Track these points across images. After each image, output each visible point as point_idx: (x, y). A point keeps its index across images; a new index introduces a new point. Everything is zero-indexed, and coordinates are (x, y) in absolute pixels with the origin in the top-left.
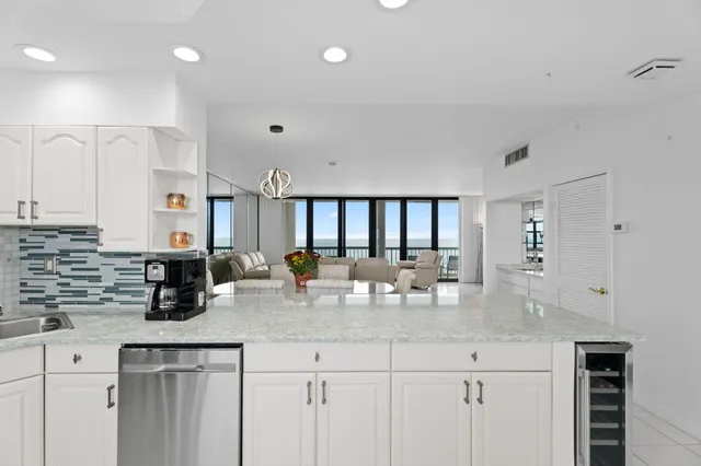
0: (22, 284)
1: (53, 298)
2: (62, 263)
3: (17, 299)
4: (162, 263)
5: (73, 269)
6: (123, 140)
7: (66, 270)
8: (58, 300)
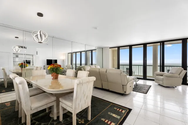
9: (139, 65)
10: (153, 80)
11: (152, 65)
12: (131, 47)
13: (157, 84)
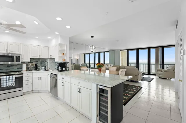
3: (54, 68)
4: (59, 63)
9: (144, 64)
10: (156, 75)
11: (155, 63)
12: (138, 50)
13: (158, 77)
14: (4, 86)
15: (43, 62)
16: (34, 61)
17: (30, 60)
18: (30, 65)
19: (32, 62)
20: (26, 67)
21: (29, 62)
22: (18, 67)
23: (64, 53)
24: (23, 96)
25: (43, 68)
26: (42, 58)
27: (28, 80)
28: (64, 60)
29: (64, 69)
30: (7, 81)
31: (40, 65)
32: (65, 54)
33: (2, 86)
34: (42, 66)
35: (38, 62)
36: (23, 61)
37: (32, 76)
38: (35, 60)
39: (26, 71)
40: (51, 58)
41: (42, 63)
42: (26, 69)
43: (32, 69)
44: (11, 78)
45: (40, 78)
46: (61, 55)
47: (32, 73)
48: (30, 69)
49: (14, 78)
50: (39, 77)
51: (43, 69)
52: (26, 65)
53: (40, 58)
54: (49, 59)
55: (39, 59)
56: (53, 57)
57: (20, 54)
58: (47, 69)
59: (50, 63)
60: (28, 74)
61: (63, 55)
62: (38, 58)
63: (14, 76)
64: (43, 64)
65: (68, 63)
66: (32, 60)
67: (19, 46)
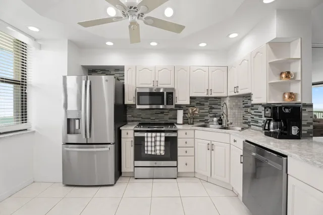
0: (243, 117)
1: (249, 122)
2: (252, 109)
3: (242, 121)
4: (270, 108)
5: (255, 112)
6: (259, 54)
7: (252, 112)
8: (251, 123)
14: (149, 153)
15: (213, 106)
16: (197, 104)
17: (190, 102)
18: (191, 111)
19: (194, 107)
20: (183, 117)
21: (187, 106)
22: (171, 115)
23: (289, 73)
24: (178, 179)
25: (215, 119)
26: (214, 95)
27: (187, 145)
28: (291, 95)
29: (294, 131)
30: (153, 144)
31: (209, 112)
32: (295, 74)
33: (146, 153)
34: (211, 115)
35: (203, 105)
36: (179, 103)
37: (194, 138)
38: (198, 102)
39: (184, 124)
40: (237, 94)
41: (211, 108)
42: (184, 119)
43: (193, 121)
44: (158, 139)
45: (211, 147)
46: (276, 80)
47: (194, 130)
48: (189, 121)
49: (163, 139)
50: (209, 142)
51: (215, 123)
52: (182, 111)
53: (210, 96)
54: (228, 98)
55: (207, 98)
56: (241, 92)
57: (173, 89)
58: (224, 124)
59: (231, 108)
60: (187, 132)
61: (284, 80)
62: (205, 95)
63: (163, 134)
64: (213, 110)
65: (308, 109)
66: (192, 100)
67: (172, 72)
